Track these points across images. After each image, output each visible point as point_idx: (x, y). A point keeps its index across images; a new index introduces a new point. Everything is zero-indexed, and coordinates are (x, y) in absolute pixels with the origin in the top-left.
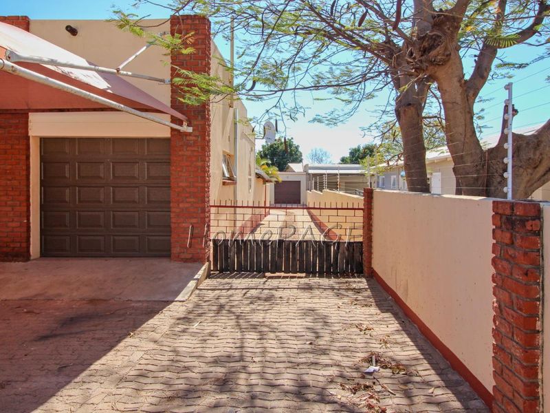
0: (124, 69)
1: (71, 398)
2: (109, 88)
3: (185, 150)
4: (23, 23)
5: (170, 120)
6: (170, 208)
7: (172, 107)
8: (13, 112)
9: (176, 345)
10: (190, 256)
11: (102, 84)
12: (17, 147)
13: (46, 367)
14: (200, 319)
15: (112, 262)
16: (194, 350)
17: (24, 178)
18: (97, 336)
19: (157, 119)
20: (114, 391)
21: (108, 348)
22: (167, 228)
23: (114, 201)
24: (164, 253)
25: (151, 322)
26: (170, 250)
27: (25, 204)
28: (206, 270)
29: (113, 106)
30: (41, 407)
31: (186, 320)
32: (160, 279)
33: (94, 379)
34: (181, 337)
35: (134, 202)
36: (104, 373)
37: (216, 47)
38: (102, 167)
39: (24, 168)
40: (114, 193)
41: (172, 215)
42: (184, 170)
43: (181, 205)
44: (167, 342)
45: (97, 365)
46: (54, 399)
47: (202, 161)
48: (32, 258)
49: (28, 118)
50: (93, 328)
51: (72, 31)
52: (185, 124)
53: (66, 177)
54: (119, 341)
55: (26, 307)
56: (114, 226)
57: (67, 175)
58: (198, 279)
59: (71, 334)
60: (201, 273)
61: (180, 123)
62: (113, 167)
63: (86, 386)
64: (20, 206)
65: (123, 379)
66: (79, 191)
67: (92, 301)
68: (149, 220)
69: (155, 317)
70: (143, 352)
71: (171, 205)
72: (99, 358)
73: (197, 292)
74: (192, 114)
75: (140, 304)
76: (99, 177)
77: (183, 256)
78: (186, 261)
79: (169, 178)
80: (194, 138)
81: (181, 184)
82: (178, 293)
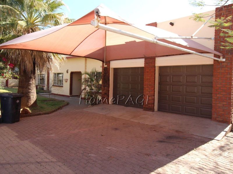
0: (195, 36)
1: (171, 168)
2: (188, 45)
3: (221, 69)
4: (155, 25)
5: (214, 56)
6: (212, 96)
7: (215, 50)
8: (151, 58)
9: (216, 160)
10: (222, 120)
11: (185, 44)
12: (152, 70)
13: (162, 153)
14: (228, 151)
15: (184, 117)
16: (227, 165)
17: (153, 81)
18: (180, 146)
19: (208, 56)
20: (189, 172)
21: (185, 152)
22: (210, 106)
23: (186, 92)
24: (209, 116)
25: (203, 146)
26: (211, 116)
27: (153, 91)
28: (231, 128)
29: (190, 52)
30: (161, 168)
31: (222, 148)
32: (207, 128)
33: (180, 163)
34: (218, 157)
35: (195, 93)
36: (184, 163)
38: (181, 77)
39: (154, 78)
40: (186, 88)
41: (213, 100)
42: (220, 79)
43: (218, 95)
44: (211, 157)
45: (181, 158)
46: (165, 166)
47: (229, 75)
48: (155, 111)
49: (155, 59)
50: (178, 142)
51: (172, 24)
52: (221, 57)
53: (167, 81)
54: (189, 151)
55: (154, 128)
56: (186, 102)
57: (168, 80)
58: (226, 132)
59: (170, 142)
60: (228, 129)
61: (219, 57)
62: (186, 77)
63: (177, 165)
64: (152, 91)
65: (192, 168)
66: (172, 87)
67: (177, 131)
68: (201, 101)
69: (205, 144)
70: (200, 159)
71: (213, 95)
72: (182, 155)
73: (226, 137)
74: (225, 52)
75: (198, 137)
76: (180, 82)
77: (218, 119)
78: (220, 121)
79: (212, 83)
80: (226, 64)
81: (218, 86)
82: (216, 136)
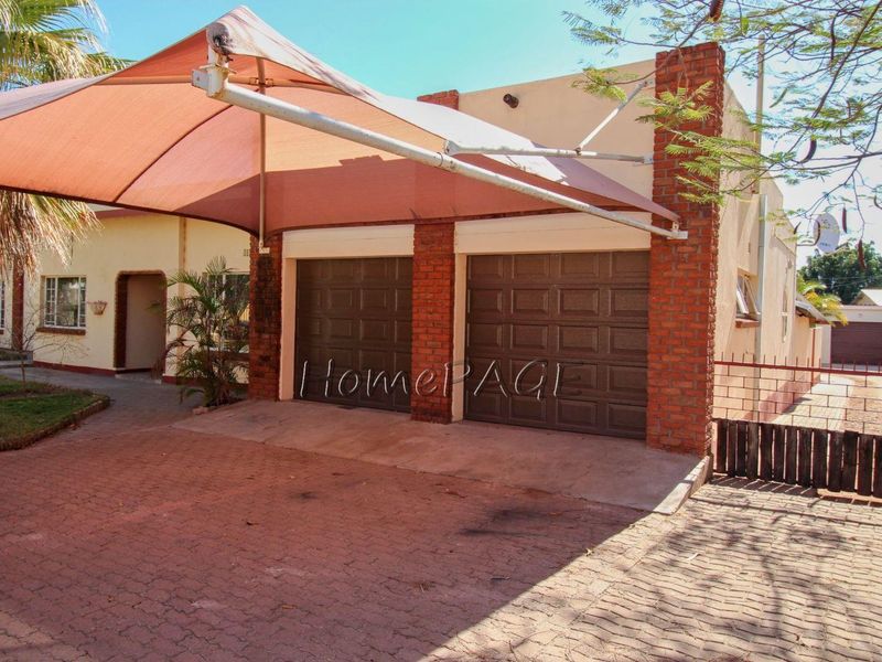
0: (587, 148)
1: (509, 626)
2: (564, 179)
3: (674, 268)
4: (451, 99)
5: (651, 221)
6: (647, 362)
7: (655, 199)
8: (438, 221)
9: (659, 584)
10: (678, 442)
11: (553, 173)
12: (441, 269)
13: (476, 573)
14: (697, 550)
15: (556, 437)
16: (688, 599)
17: (448, 310)
18: (539, 544)
19: (632, 222)
20: (568, 632)
21: (557, 565)
22: (641, 394)
23: (562, 347)
24: (635, 431)
25: (617, 537)
26: (644, 430)
27: (447, 346)
28: (706, 469)
29: (571, 206)
30: (472, 629)
31: (676, 541)
32: (629, 473)
33: (539, 607)
34: (665, 573)
35: (591, 349)
36: (552, 602)
37: (732, 93)
38: (545, 296)
39: (448, 296)
40: (561, 334)
41: (650, 374)
42: (672, 302)
43: (665, 359)
44: (646, 575)
45: (541, 587)
46: (487, 622)
47: (701, 287)
48: (453, 420)
49: (453, 229)
50: (532, 531)
51: (511, 101)
52: (675, 226)
53: (497, 310)
54: (571, 558)
55: (449, 485)
57: (499, 307)
58: (691, 483)
59: (505, 533)
60: (696, 473)
61: (668, 224)
62: (562, 296)
63: (527, 614)
64: (442, 347)
65: (578, 618)
66: (514, 330)
67: (530, 491)
68: (612, 379)
69: (623, 532)
70: (608, 584)
71: (649, 357)
72: (544, 577)
73: (690, 503)
74: (688, 210)
75: (600, 508)
76: (543, 312)
77: (665, 441)
78: (671, 449)
79: (646, 314)
80: (690, 249)
81: (665, 325)
82: (658, 499)
